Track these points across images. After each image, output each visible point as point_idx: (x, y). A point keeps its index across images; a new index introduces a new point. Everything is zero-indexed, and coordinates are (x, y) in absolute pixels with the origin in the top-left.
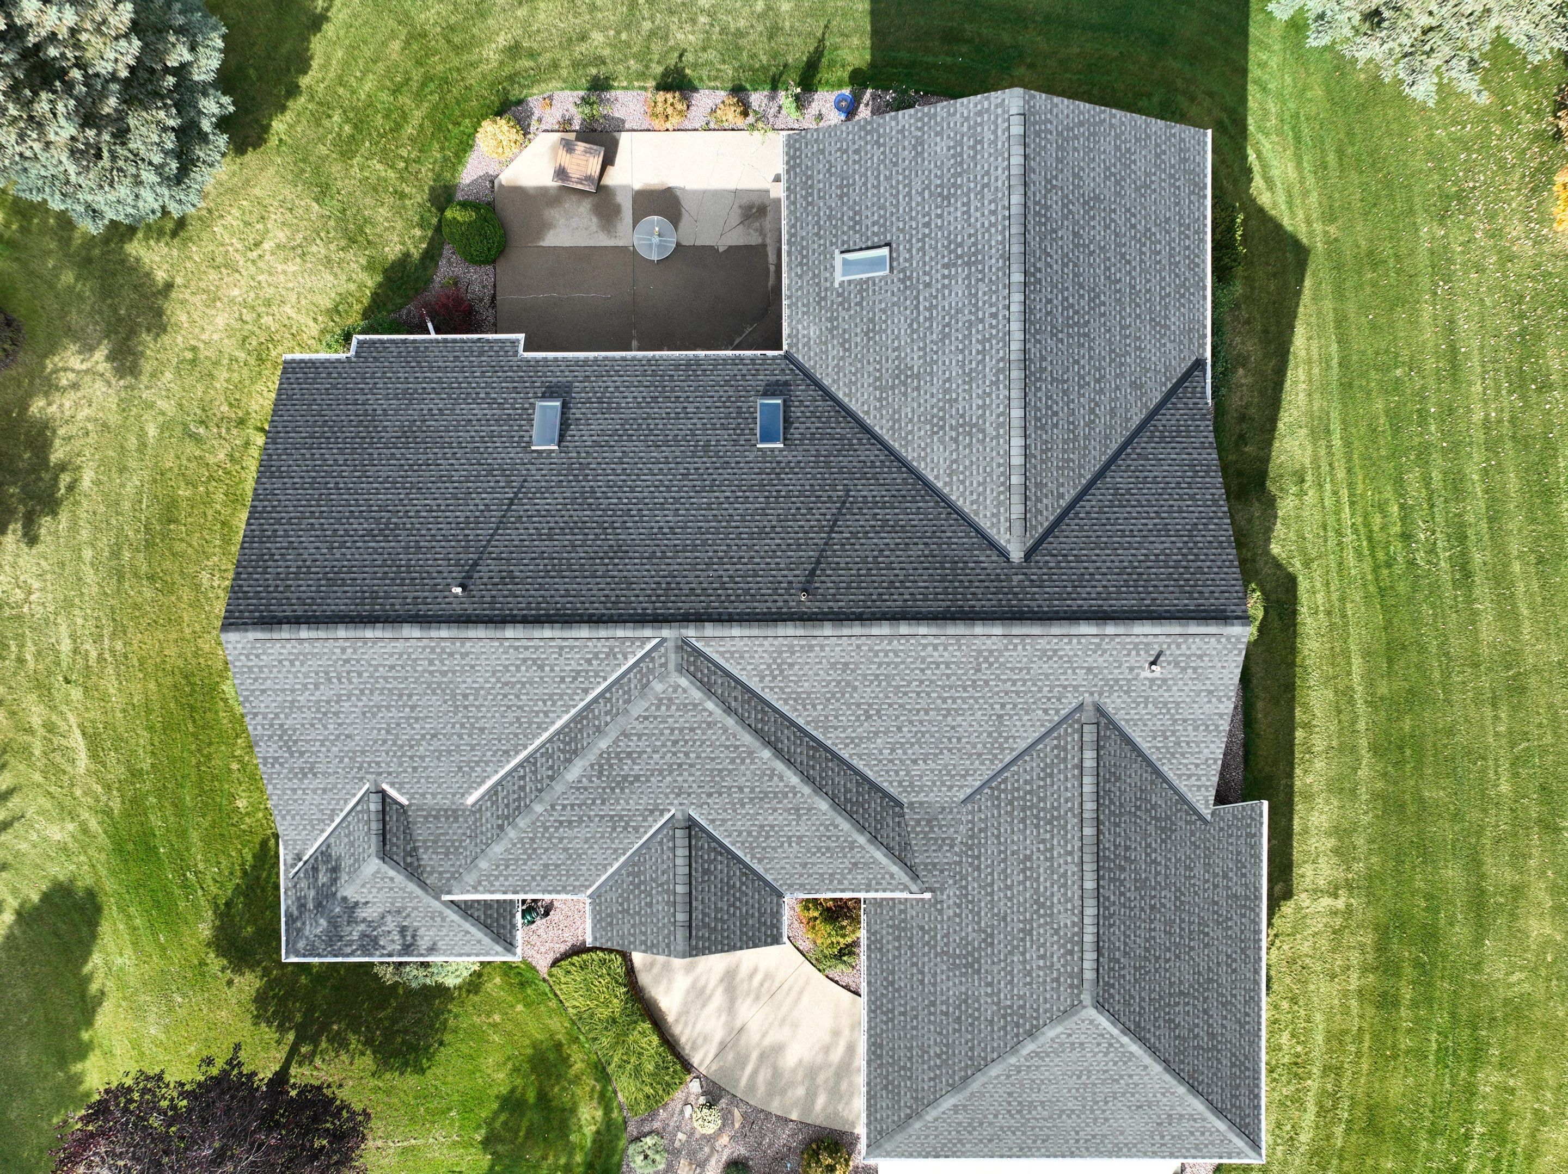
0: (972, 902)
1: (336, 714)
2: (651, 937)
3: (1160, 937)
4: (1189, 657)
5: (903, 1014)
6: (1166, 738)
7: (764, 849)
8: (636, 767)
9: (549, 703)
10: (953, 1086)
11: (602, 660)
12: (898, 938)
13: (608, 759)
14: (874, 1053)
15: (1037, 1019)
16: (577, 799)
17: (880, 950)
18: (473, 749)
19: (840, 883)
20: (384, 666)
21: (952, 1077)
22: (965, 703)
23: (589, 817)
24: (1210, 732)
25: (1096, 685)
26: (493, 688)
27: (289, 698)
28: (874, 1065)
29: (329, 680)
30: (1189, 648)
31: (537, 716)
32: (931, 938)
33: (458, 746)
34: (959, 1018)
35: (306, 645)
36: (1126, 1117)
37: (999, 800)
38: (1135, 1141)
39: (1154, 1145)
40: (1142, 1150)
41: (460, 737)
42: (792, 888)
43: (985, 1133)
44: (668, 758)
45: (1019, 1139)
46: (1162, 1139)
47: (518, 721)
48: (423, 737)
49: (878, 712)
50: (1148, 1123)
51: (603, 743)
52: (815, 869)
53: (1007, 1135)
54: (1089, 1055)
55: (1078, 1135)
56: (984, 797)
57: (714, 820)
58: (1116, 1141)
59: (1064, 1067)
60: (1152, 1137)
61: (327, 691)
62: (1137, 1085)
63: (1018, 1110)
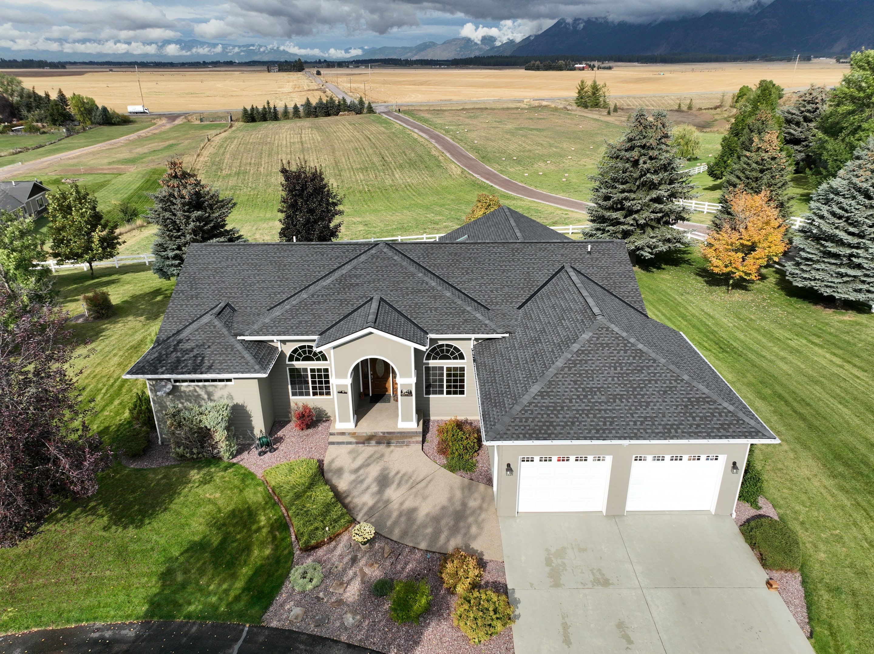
0: (531, 328)
4: (603, 250)
5: (501, 377)
6: (608, 280)
7: (417, 313)
8: (358, 280)
9: (322, 268)
12: (494, 357)
17: (484, 366)
19: (458, 329)
20: (254, 255)
23: (330, 300)
24: (628, 278)
27: (205, 266)
28: (486, 403)
29: (227, 260)
30: (602, 247)
31: (315, 273)
32: (512, 347)
35: (225, 247)
36: (660, 400)
37: (536, 300)
38: (676, 423)
39: (691, 425)
40: (685, 431)
41: (276, 281)
42: (432, 332)
43: (567, 416)
44: (374, 277)
45: (593, 421)
46: (694, 420)
47: (306, 275)
48: (258, 282)
49: (472, 271)
50: (677, 406)
51: (344, 271)
52: (445, 322)
53: (583, 417)
54: (615, 352)
55: (633, 417)
56: (528, 304)
57: (393, 301)
58: (663, 423)
59: (603, 361)
60: (686, 418)
61: (223, 264)
62: (655, 374)
63: (584, 396)
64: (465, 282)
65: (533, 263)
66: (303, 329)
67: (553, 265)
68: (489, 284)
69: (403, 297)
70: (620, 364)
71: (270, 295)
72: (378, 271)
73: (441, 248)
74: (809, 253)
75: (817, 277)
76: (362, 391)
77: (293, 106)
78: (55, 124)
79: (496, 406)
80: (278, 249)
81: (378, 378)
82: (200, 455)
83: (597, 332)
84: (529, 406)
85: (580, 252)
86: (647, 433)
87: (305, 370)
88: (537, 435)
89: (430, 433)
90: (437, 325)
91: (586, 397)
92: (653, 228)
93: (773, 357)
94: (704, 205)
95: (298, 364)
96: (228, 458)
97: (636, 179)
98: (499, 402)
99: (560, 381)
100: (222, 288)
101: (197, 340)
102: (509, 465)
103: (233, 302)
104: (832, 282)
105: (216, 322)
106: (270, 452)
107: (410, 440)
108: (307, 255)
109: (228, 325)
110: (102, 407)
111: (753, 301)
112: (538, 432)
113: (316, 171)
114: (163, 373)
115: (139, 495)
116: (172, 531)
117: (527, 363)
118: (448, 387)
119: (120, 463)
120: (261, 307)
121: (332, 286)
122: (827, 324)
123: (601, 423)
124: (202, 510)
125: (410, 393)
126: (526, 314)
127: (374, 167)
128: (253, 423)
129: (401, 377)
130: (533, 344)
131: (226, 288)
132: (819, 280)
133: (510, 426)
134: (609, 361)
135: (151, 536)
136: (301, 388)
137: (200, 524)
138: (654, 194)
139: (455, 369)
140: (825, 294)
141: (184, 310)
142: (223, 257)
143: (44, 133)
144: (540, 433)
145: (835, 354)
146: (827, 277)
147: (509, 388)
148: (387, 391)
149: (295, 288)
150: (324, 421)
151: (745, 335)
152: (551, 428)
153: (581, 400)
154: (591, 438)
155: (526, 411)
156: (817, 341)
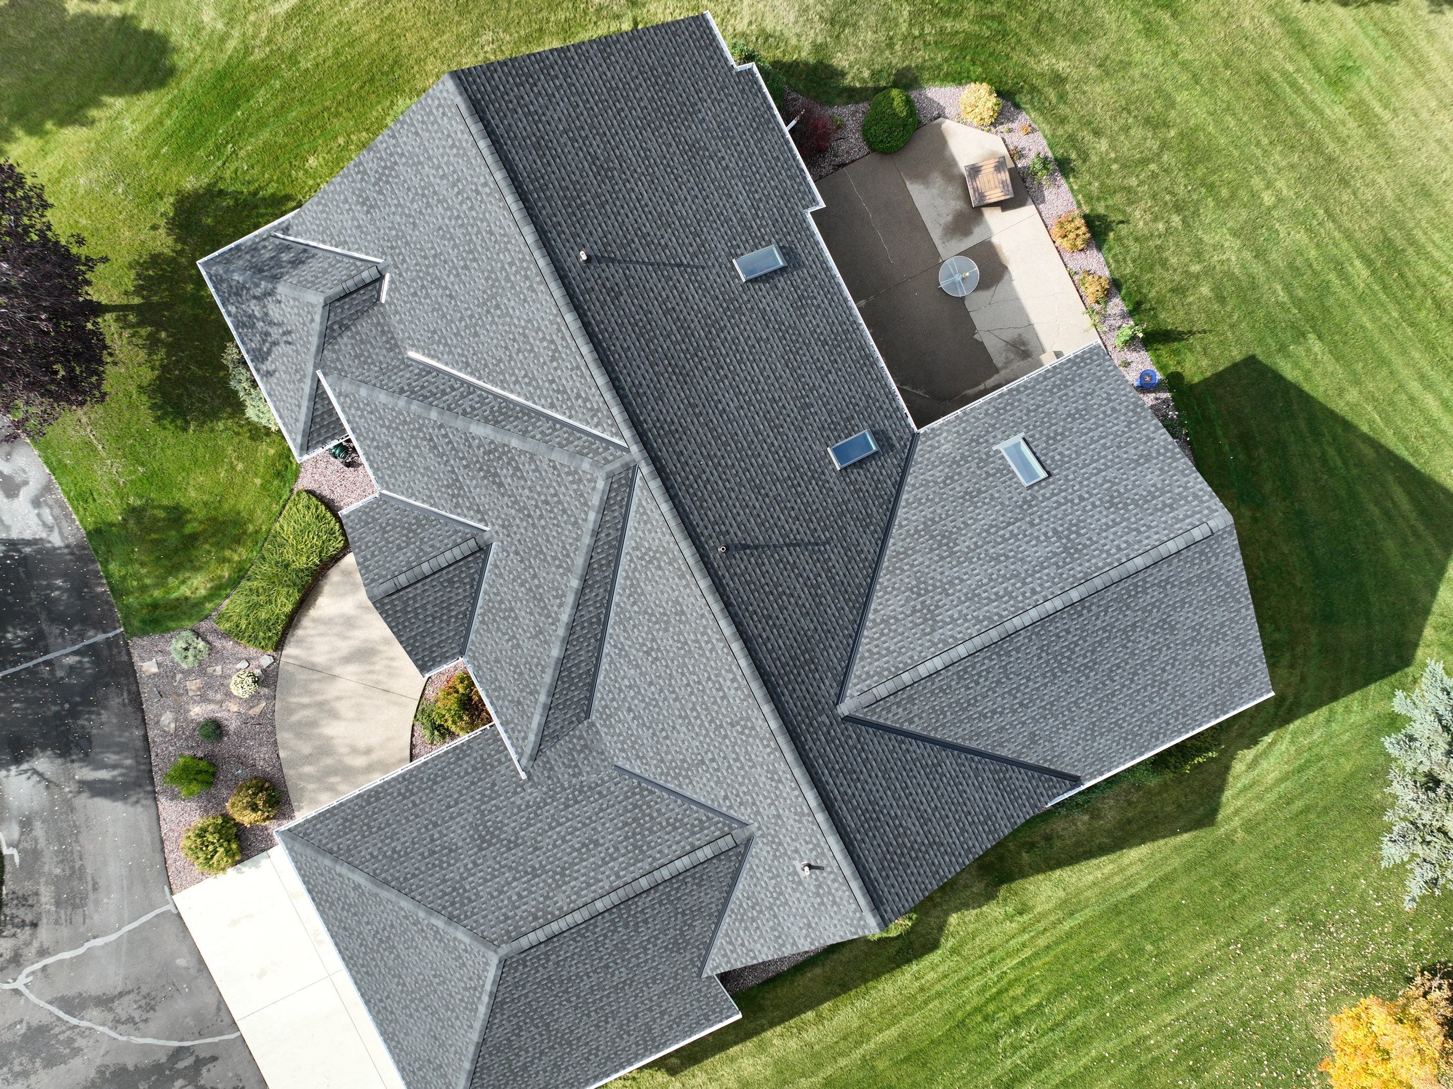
0: (537, 815)
1: (428, 205)
2: (372, 562)
3: (586, 984)
4: (830, 893)
5: (415, 805)
6: (753, 908)
7: (495, 620)
8: (509, 480)
9: (527, 380)
10: (375, 876)
11: (585, 407)
12: (475, 769)
13: (504, 453)
14: (370, 796)
15: (466, 917)
16: (458, 443)
17: (458, 759)
18: (455, 335)
19: (498, 698)
20: (489, 225)
21: (382, 871)
22: (700, 727)
23: (447, 461)
24: (776, 942)
25: (768, 828)
26: (516, 327)
27: (422, 159)
28: (359, 801)
29: (454, 185)
30: (837, 890)
31: (511, 376)
32: (489, 796)
33: (452, 321)
34: (434, 852)
35: (474, 151)
40: (401, 1057)
41: (462, 319)
43: (349, 921)
44: (530, 503)
47: (500, 361)
61: (443, 187)
64: (627, 655)
66: (379, 459)
67: (741, 804)
69: (514, 580)
70: (444, 982)
72: (546, 502)
86: (377, 1013)
105: (318, 316)
142: (454, 171)
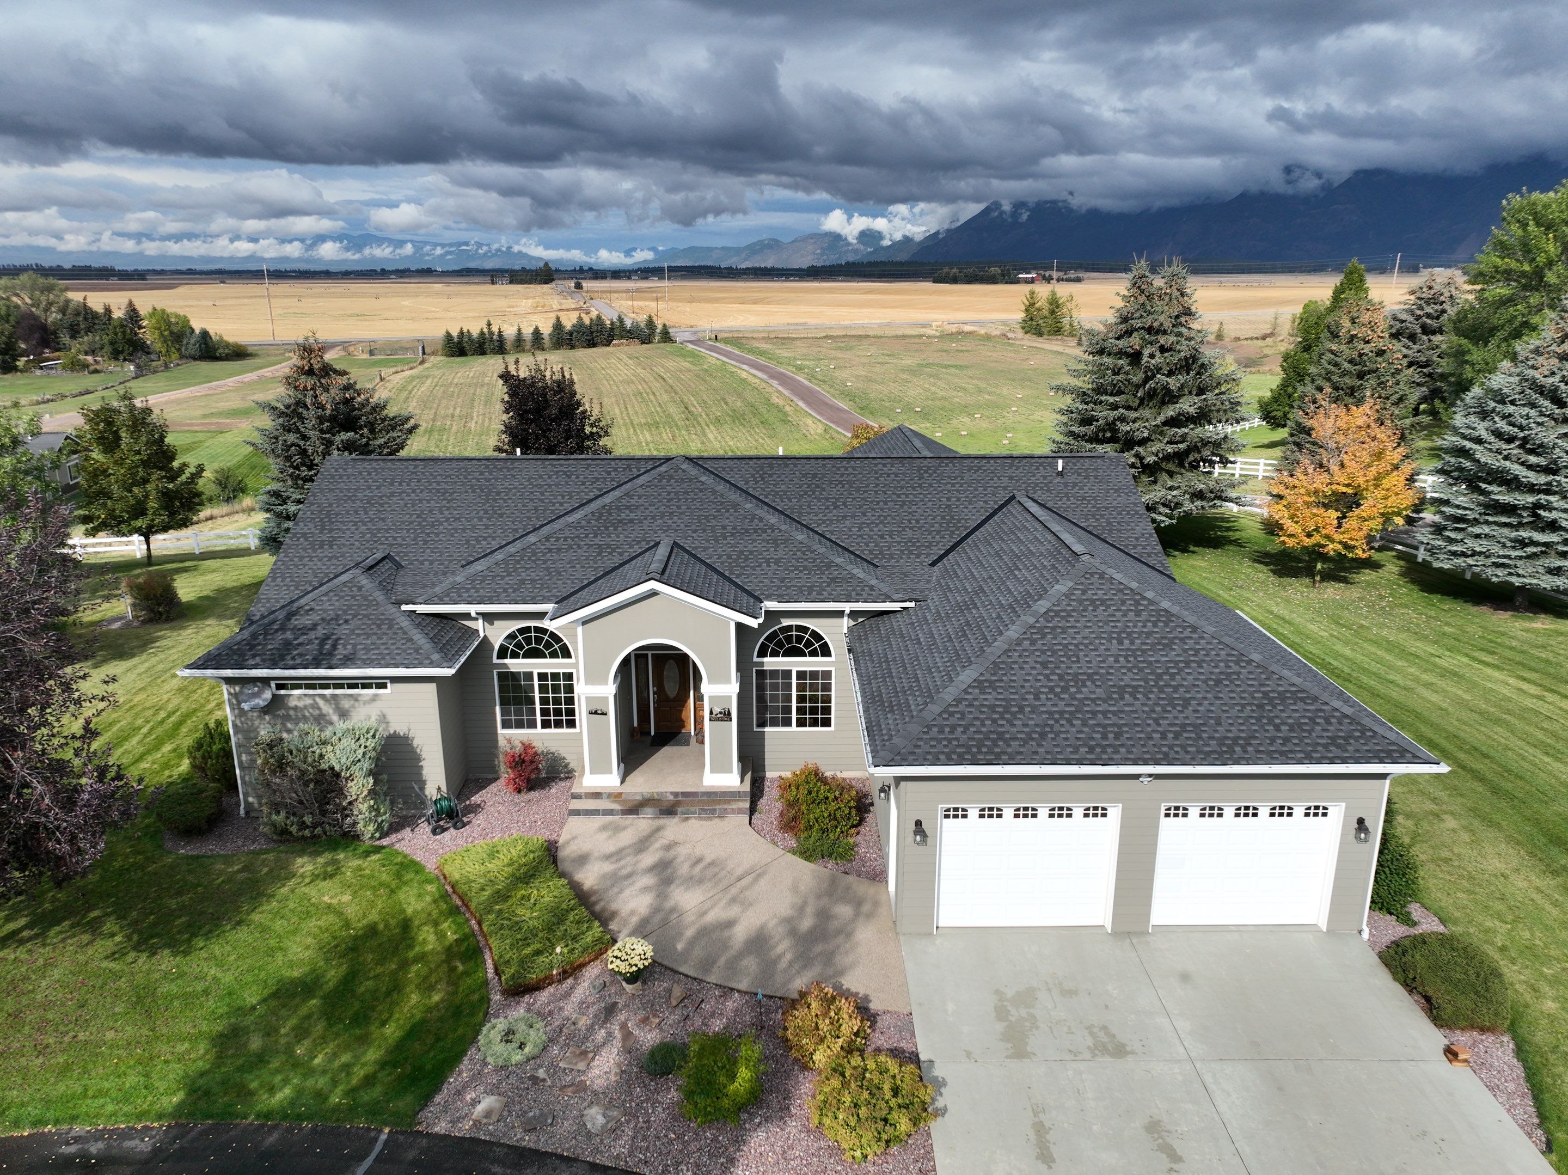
0: (956, 589)
1: (382, 504)
7: (743, 567)
8: (632, 514)
9: (567, 497)
11: (619, 472)
12: (887, 640)
13: (609, 510)
17: (869, 655)
18: (486, 528)
19: (819, 593)
20: (442, 475)
23: (579, 546)
25: (1020, 486)
26: (524, 488)
27: (350, 494)
28: (871, 711)
29: (392, 484)
31: (553, 506)
35: (389, 464)
36: (1209, 696)
37: (964, 550)
38: (1243, 735)
39: (1273, 740)
40: (1261, 749)
41: (480, 519)
42: (769, 598)
43: (1031, 722)
44: (662, 509)
45: (1081, 732)
46: (1278, 730)
47: (536, 508)
48: (447, 520)
49: (844, 504)
50: (1243, 706)
51: (607, 499)
52: (793, 583)
53: (1062, 725)
54: (1118, 614)
55: (1159, 725)
56: (950, 556)
57: (696, 548)
58: (1217, 735)
59: (1095, 628)
60: (1262, 726)
61: (385, 490)
62: (1197, 652)
63: (1062, 688)
64: (831, 521)
65: (958, 491)
66: (527, 593)
67: (994, 495)
68: (877, 525)
69: (717, 541)
70: (1129, 634)
71: (468, 542)
72: (669, 501)
73: (787, 466)
74: (1458, 507)
75: (1478, 549)
76: (636, 724)
77: (531, 330)
78: (116, 359)
79: (892, 711)
80: (487, 467)
81: (667, 699)
82: (318, 830)
83: (1083, 580)
84: (956, 706)
85: (1043, 473)
86: (1187, 752)
87: (529, 676)
88: (973, 755)
89: (765, 798)
90: (779, 588)
91: (1065, 689)
92: (1171, 474)
93: (1409, 683)
94: (1257, 464)
95: (516, 665)
96: (372, 837)
97: (1138, 387)
98: (899, 704)
99: (1016, 662)
100: (379, 530)
101: (325, 611)
102: (918, 823)
103: (398, 553)
104: (1505, 557)
105: (364, 581)
106: (456, 827)
107: (725, 806)
108: (541, 477)
109: (386, 587)
110: (137, 756)
111: (1361, 599)
112: (975, 750)
113: (563, 376)
114: (255, 667)
115: (191, 898)
116: (248, 961)
117: (950, 640)
118: (800, 710)
119: (160, 847)
120: (451, 561)
121: (583, 523)
122: (1503, 634)
123: (1099, 736)
124: (312, 924)
125: (727, 715)
126: (947, 570)
127: (670, 422)
128: (424, 772)
129: (710, 682)
130: (962, 611)
131: (387, 531)
132: (1480, 553)
133: (921, 739)
134: (1107, 628)
135: (205, 970)
136: (519, 713)
137: (307, 948)
138: (1170, 411)
139: (814, 675)
140: (1494, 579)
141: (305, 565)
142: (385, 480)
143: (96, 371)
144: (980, 752)
145: (1524, 679)
146: (1496, 549)
147: (917, 680)
148: (683, 726)
149: (516, 530)
150: (561, 779)
151: (1352, 649)
152: (1001, 743)
153: (1056, 695)
154: (1080, 762)
155: (951, 714)
156: (1488, 659)
